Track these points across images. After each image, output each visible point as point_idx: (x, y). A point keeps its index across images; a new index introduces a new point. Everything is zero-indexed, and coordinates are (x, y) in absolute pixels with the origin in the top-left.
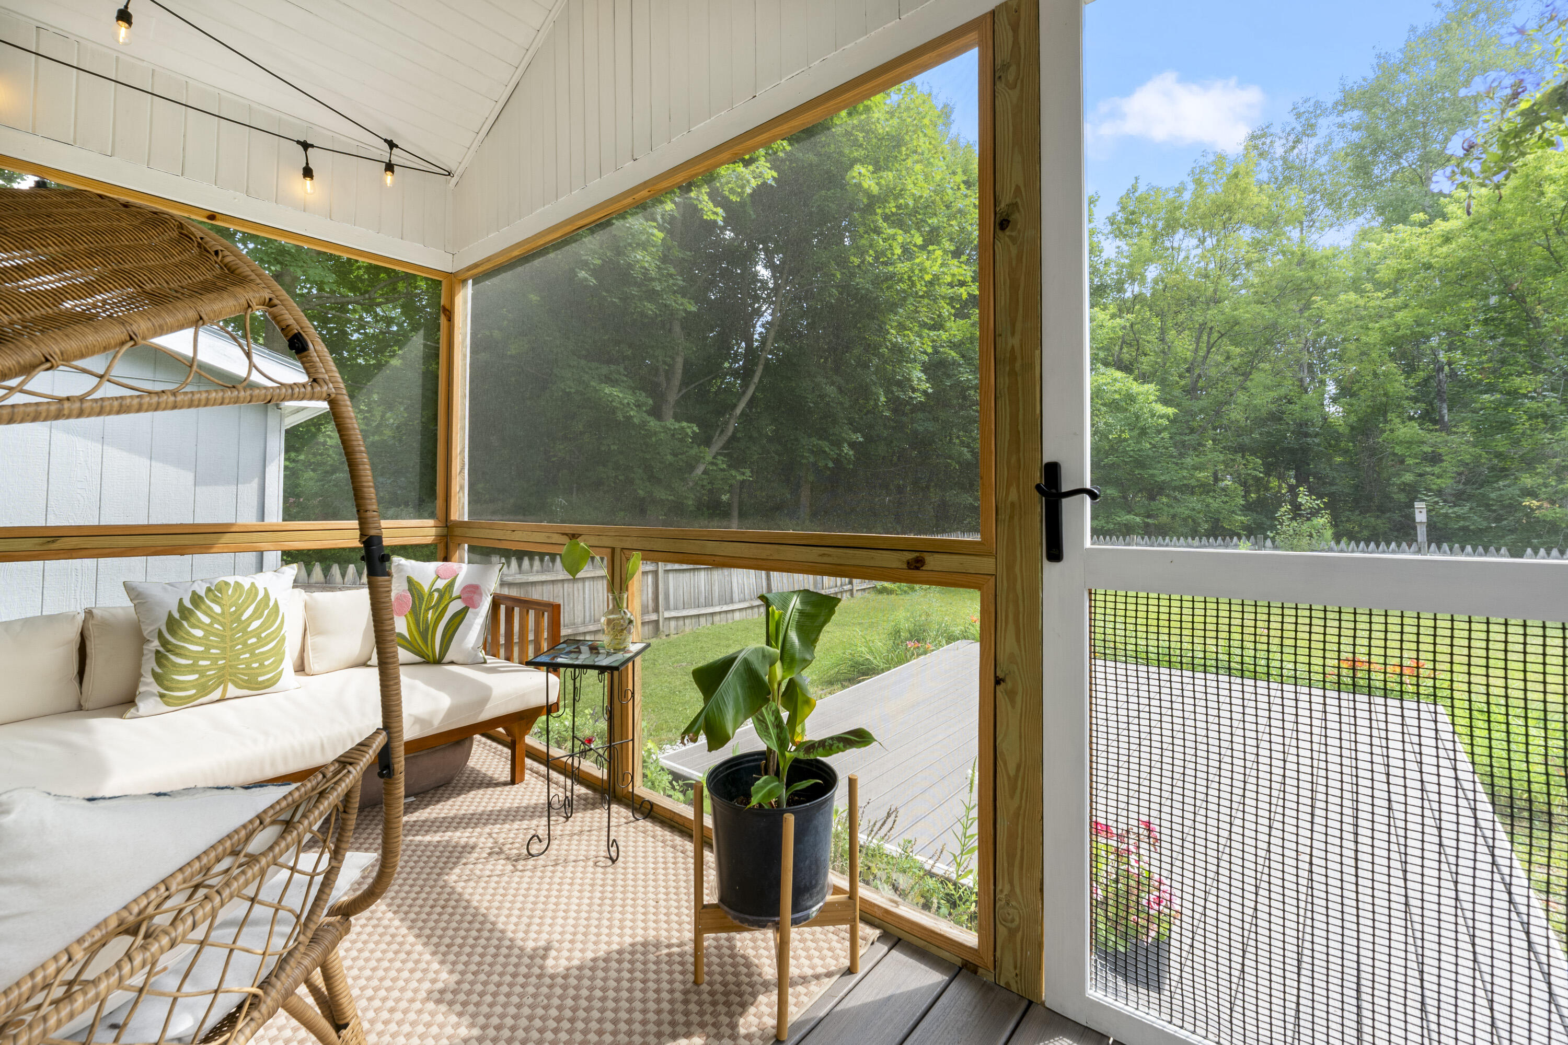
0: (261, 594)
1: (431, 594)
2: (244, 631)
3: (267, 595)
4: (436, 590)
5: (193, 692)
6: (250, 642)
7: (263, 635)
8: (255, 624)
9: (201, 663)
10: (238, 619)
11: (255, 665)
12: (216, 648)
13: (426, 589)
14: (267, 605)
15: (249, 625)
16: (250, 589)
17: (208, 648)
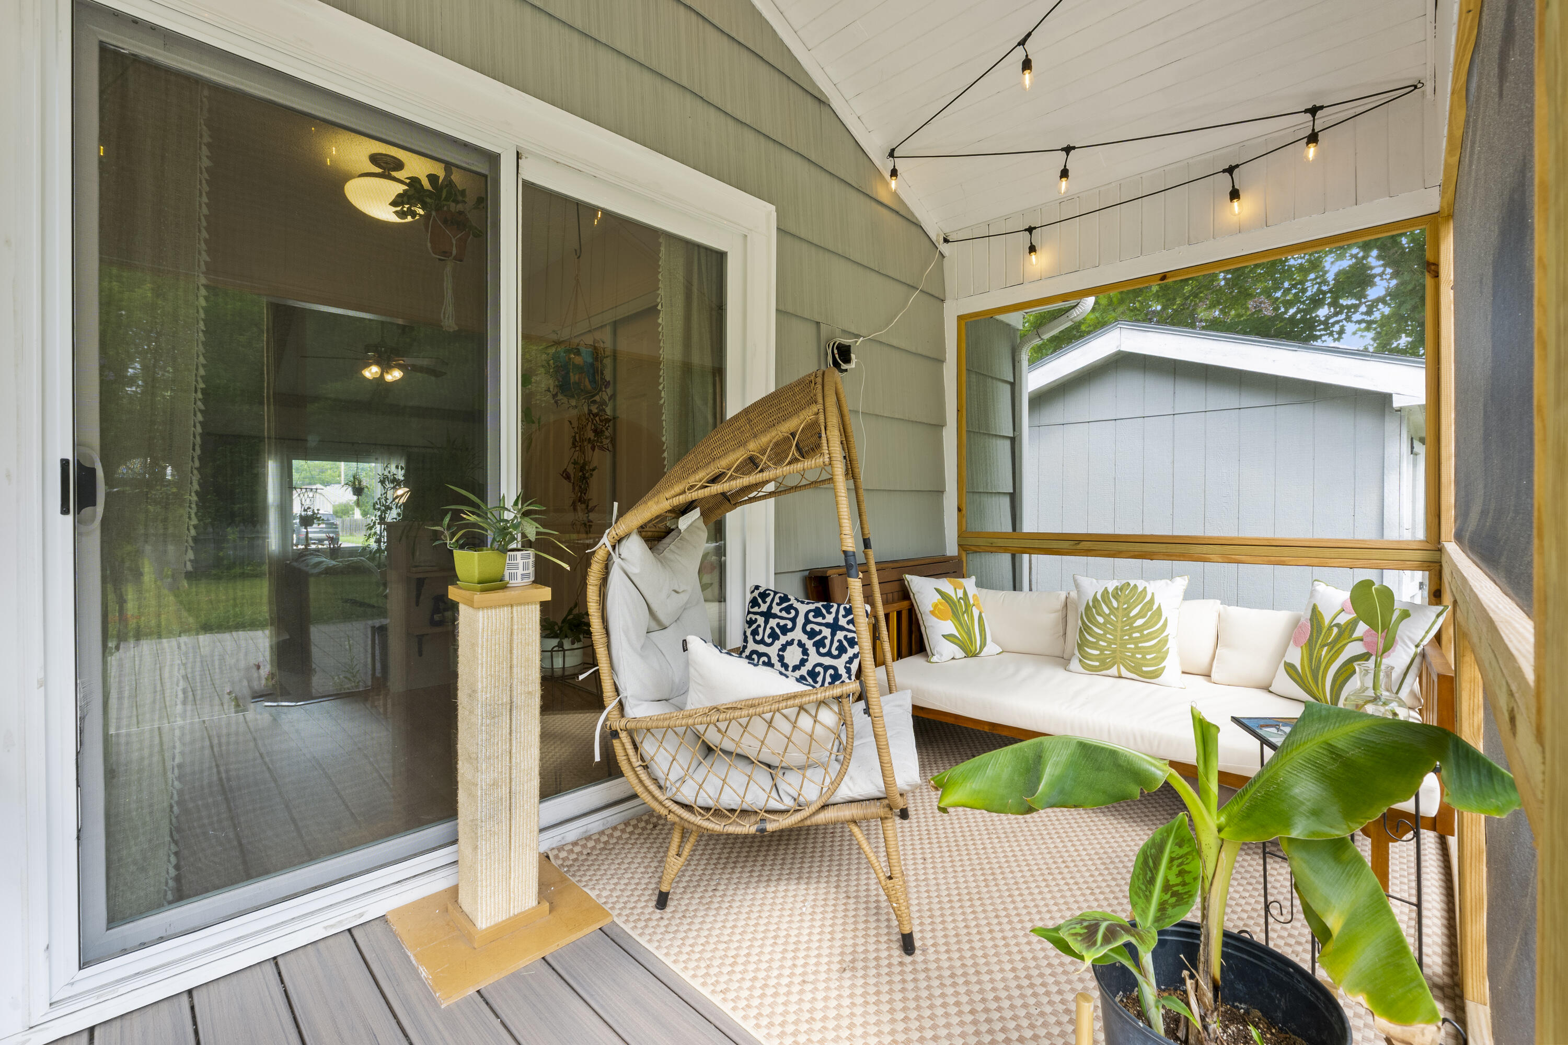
0: (1148, 598)
1: (1330, 628)
2: (1131, 624)
3: (1152, 601)
4: (1338, 625)
5: (1097, 664)
6: (1135, 635)
7: (1145, 632)
8: (1139, 622)
9: (1101, 643)
10: (1127, 615)
11: (1139, 656)
12: (1110, 634)
13: (1327, 622)
14: (1150, 609)
15: (1135, 622)
16: (1141, 592)
17: (1106, 633)
